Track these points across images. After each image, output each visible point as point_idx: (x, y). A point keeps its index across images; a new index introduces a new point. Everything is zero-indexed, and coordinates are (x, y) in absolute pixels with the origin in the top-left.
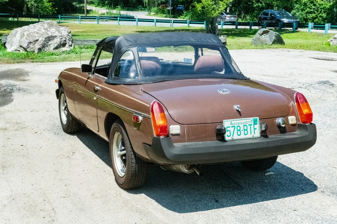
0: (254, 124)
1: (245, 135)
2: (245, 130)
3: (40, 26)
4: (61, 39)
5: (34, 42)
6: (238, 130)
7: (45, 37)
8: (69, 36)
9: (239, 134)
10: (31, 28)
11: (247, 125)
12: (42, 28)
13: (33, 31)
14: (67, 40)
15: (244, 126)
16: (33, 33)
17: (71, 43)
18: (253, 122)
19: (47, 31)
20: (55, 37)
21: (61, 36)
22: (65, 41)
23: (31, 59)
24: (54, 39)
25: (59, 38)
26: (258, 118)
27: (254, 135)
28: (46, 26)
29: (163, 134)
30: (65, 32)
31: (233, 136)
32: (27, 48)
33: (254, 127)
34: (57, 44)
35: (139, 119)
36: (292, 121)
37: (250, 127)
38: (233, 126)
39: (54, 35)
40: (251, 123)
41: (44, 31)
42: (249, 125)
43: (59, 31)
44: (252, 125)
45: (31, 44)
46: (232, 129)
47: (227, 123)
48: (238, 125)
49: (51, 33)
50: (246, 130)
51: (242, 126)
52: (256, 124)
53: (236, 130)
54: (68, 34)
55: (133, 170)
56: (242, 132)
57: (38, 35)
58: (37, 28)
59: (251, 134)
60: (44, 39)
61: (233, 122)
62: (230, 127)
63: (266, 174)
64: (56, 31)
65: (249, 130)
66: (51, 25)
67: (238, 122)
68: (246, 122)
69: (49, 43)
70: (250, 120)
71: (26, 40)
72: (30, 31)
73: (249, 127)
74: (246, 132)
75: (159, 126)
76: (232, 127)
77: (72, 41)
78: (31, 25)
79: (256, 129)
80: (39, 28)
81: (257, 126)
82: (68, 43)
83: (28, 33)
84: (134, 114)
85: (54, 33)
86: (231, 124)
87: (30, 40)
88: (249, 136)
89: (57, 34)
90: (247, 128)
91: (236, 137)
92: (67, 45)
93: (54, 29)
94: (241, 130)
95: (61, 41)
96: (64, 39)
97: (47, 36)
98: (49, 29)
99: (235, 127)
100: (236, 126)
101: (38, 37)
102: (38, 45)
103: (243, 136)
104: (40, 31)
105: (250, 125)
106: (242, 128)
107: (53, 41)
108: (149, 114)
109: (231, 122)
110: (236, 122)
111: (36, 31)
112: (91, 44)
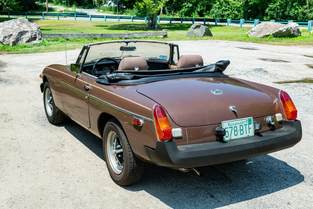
0: (249, 124)
1: (241, 134)
2: (241, 130)
3: (13, 23)
4: (32, 33)
5: (9, 37)
6: (235, 131)
7: (18, 32)
8: (38, 31)
9: (236, 134)
10: (6, 24)
12: (15, 24)
13: (7, 27)
14: (37, 34)
15: (240, 126)
16: (7, 29)
17: (40, 37)
18: (248, 122)
19: (19, 27)
20: (27, 32)
21: (32, 31)
22: (35, 35)
23: (7, 51)
24: (26, 33)
25: (30, 33)
26: (252, 118)
27: (249, 134)
28: (18, 22)
29: (167, 139)
30: (35, 27)
31: (230, 137)
32: (3, 42)
33: (249, 127)
34: (29, 37)
35: (140, 122)
36: (279, 119)
37: (246, 127)
38: (231, 126)
39: (26, 30)
40: (246, 123)
41: (17, 27)
42: (244, 125)
43: (30, 27)
44: (247, 125)
45: (6, 38)
46: (229, 130)
47: (225, 125)
48: (235, 126)
49: (23, 29)
50: (242, 130)
51: (238, 126)
52: (250, 124)
53: (233, 131)
54: (37, 29)
55: (131, 169)
56: (239, 132)
57: (12, 30)
58: (11, 24)
59: (246, 134)
60: (17, 34)
61: (231, 123)
62: (227, 128)
63: (247, 164)
64: (27, 27)
65: (244, 130)
66: (23, 22)
67: (236, 122)
68: (242, 123)
69: (22, 38)
70: (245, 120)
71: (2, 35)
72: (5, 27)
74: (242, 131)
75: (164, 130)
76: (230, 128)
77: (41, 35)
78: (6, 21)
79: (250, 128)
80: (13, 24)
81: (252, 126)
82: (38, 37)
83: (4, 29)
84: (133, 117)
85: (26, 28)
86: (229, 125)
87: (6, 35)
88: (245, 135)
89: (28, 29)
90: (243, 128)
91: (233, 137)
92: (37, 39)
93: (26, 25)
94: (238, 130)
95: (32, 36)
96: (35, 34)
97: (20, 31)
98: (21, 25)
99: (232, 127)
100: (233, 127)
101: (13, 32)
102: (12, 39)
103: (239, 136)
104: (13, 27)
105: (246, 125)
106: (239, 129)
107: (25, 35)
108: (152, 118)
109: (229, 123)
110: (233, 122)
111: (10, 26)
112: (57, 37)
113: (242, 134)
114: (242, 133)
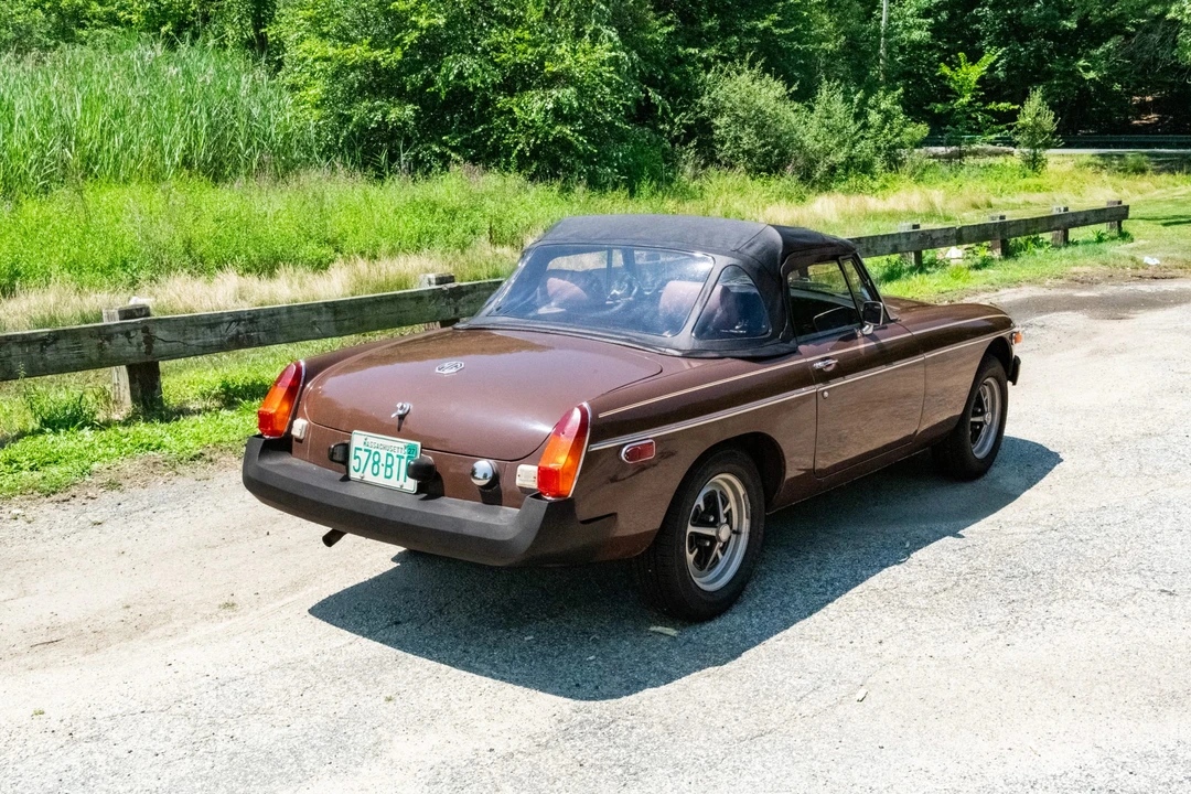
0: (409, 457)
1: (386, 477)
2: (387, 466)
6: (375, 463)
9: (375, 472)
11: (394, 455)
15: (388, 455)
18: (407, 450)
26: (419, 444)
27: (404, 484)
31: (363, 472)
37: (400, 463)
38: (368, 448)
40: (403, 451)
42: (397, 456)
44: (404, 457)
46: (363, 455)
47: (358, 439)
48: (378, 450)
50: (390, 466)
51: (383, 453)
52: (413, 458)
53: (371, 462)
56: (382, 470)
59: (398, 479)
61: (370, 440)
62: (361, 450)
63: (653, 628)
65: (395, 468)
67: (380, 442)
68: (393, 448)
70: (402, 446)
73: (396, 460)
74: (389, 469)
76: (366, 450)
86: (365, 443)
88: (393, 482)
90: (393, 463)
91: (369, 477)
94: (380, 464)
99: (370, 451)
100: (373, 451)
103: (380, 480)
105: (400, 457)
106: (383, 461)
109: (366, 439)
110: (376, 440)
113: (389, 477)
114: (388, 474)
